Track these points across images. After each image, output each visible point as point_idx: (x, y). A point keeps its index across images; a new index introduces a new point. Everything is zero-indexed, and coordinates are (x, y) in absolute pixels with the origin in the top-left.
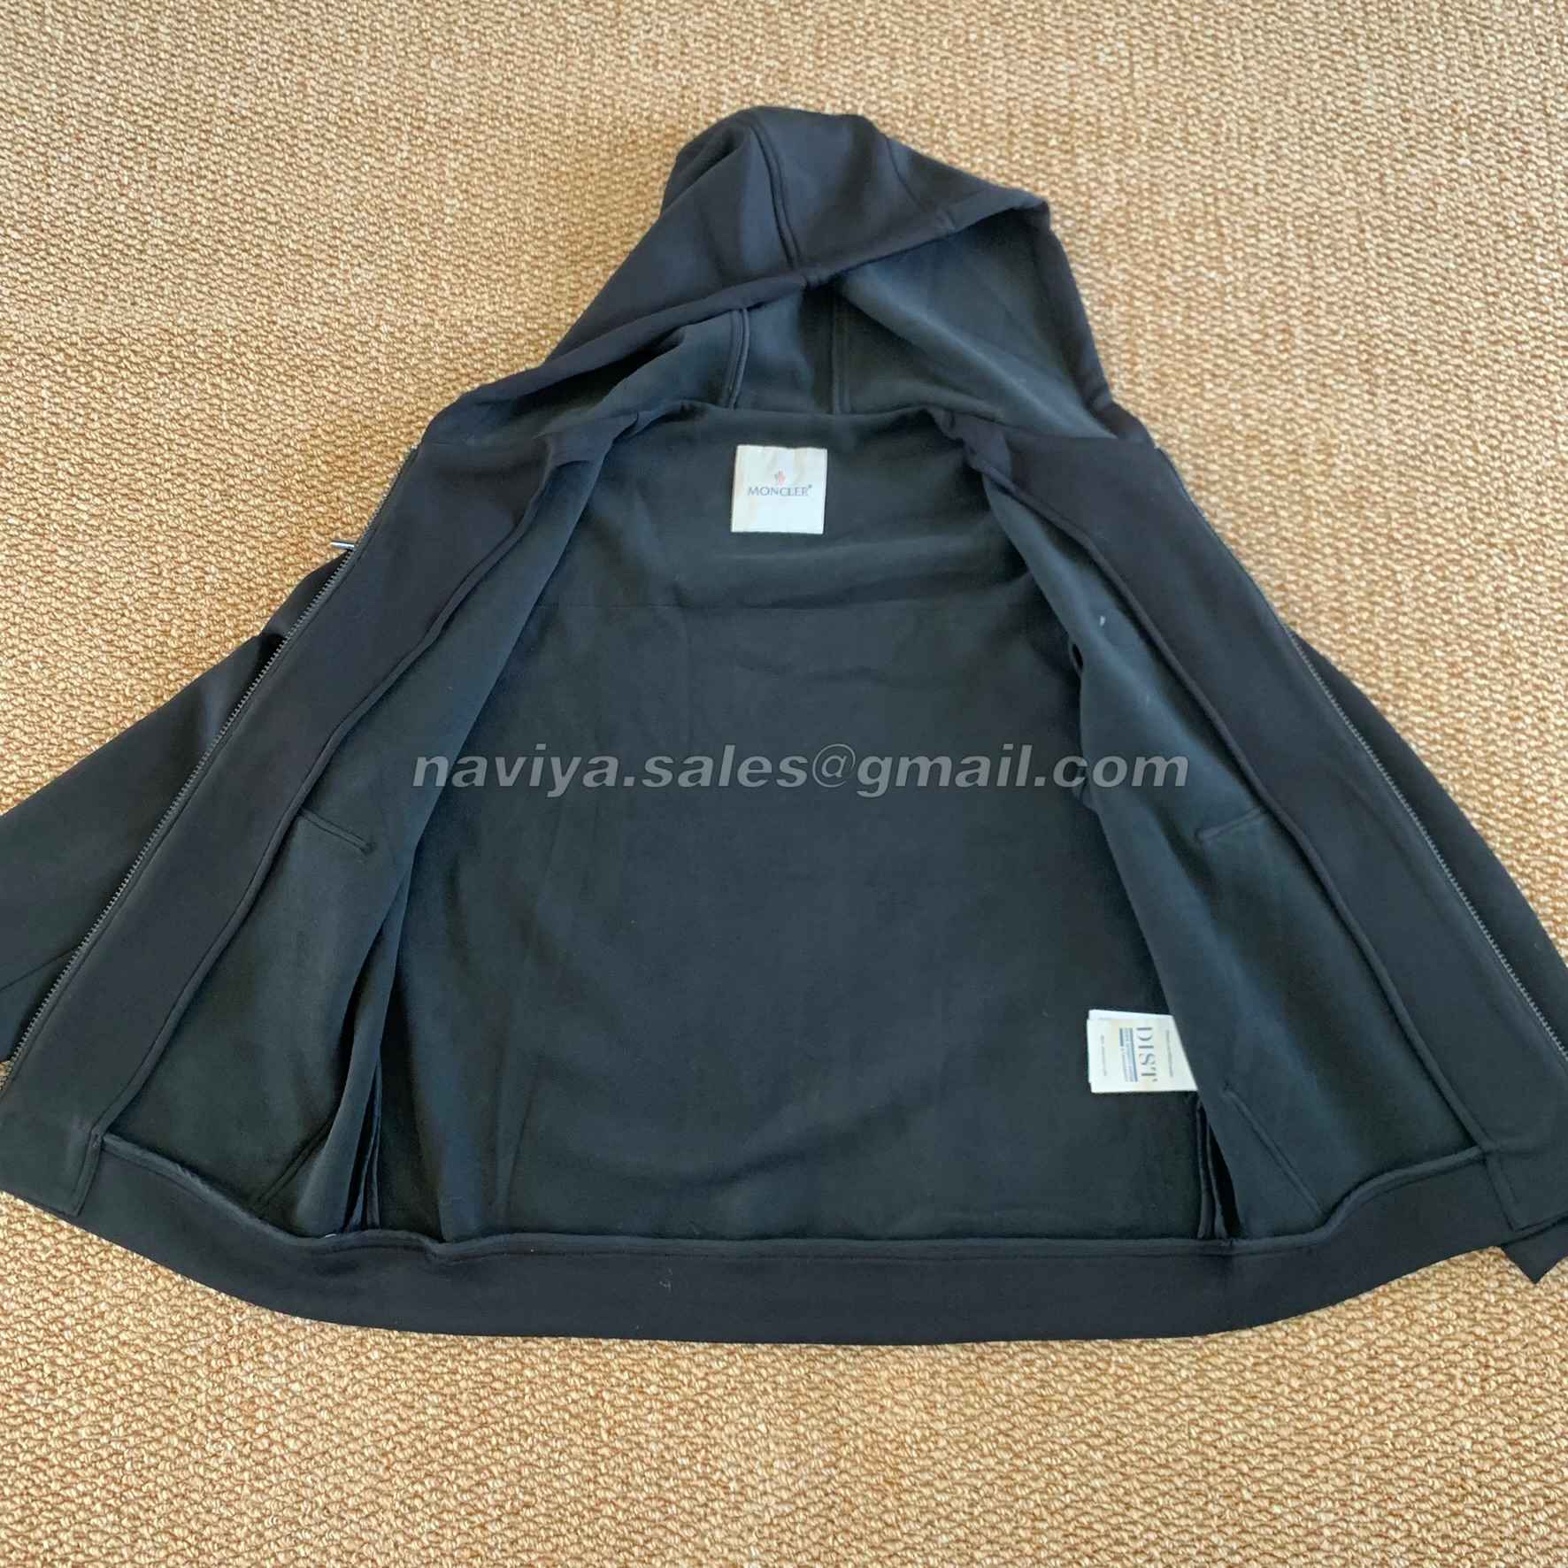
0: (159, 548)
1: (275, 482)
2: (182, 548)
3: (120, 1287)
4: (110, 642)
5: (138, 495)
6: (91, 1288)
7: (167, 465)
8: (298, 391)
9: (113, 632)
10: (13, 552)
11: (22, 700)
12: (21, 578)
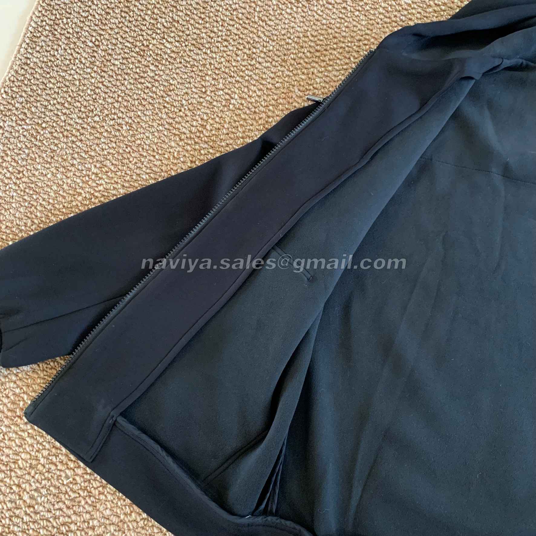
0: (207, 78)
1: (279, 56)
2: (221, 81)
3: (108, 512)
4: (170, 124)
5: (200, 46)
6: (90, 509)
7: (220, 33)
8: (300, 10)
9: (174, 119)
10: (125, 61)
11: (114, 145)
12: (126, 77)
